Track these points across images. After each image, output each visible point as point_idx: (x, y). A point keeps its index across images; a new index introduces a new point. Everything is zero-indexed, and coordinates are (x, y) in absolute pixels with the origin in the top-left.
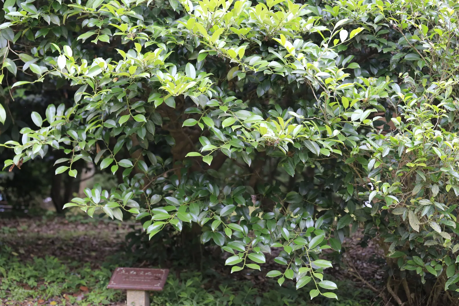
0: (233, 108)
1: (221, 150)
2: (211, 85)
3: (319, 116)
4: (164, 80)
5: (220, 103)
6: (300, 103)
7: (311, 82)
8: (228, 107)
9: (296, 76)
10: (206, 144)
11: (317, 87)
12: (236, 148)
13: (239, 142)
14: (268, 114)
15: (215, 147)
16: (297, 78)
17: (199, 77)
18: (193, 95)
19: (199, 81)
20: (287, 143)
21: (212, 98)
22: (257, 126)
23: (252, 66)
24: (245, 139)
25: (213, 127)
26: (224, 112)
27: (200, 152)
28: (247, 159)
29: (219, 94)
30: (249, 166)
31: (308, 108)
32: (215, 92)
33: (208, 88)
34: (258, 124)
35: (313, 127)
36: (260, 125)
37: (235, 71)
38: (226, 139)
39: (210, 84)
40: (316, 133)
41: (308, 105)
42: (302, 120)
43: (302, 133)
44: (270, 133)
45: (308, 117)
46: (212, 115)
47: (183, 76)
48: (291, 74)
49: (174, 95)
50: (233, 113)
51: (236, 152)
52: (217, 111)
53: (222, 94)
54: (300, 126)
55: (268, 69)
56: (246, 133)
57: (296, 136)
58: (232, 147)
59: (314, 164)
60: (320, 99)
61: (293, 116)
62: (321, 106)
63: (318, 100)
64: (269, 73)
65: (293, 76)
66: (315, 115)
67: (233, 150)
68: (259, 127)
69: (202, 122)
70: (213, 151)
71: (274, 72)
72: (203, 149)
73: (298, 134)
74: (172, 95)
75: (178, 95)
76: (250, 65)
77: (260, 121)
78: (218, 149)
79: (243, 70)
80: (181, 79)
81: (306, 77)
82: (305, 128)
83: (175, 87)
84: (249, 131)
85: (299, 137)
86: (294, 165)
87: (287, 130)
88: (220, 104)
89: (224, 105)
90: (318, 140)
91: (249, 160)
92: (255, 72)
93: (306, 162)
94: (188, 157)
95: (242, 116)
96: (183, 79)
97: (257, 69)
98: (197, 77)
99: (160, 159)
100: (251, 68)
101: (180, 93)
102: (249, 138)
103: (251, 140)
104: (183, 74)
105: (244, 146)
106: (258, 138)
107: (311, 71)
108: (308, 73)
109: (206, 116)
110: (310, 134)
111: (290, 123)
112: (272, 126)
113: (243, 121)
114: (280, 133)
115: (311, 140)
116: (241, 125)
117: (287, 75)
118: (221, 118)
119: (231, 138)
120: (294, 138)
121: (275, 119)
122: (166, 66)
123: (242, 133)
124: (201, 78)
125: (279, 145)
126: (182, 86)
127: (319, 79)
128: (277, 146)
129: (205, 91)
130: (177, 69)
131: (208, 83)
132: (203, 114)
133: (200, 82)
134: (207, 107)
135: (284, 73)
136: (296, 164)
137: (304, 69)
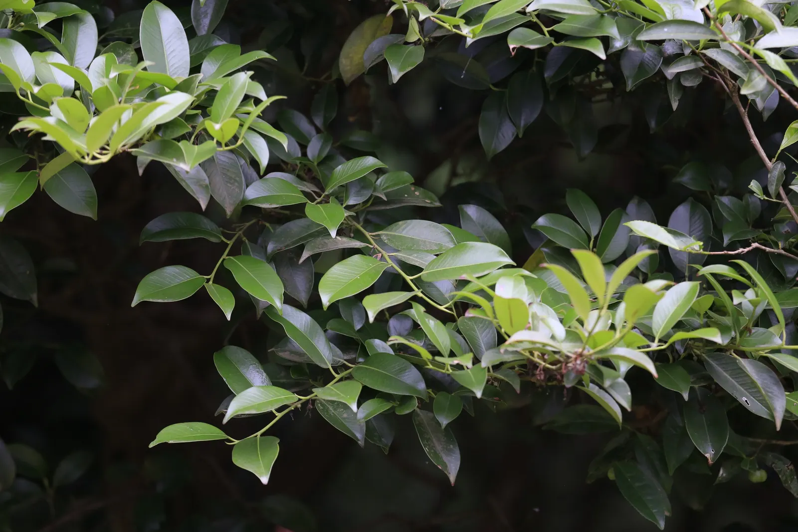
0: (368, 213)
1: (319, 407)
2: (262, 107)
3: (780, 236)
4: (36, 90)
5: (309, 188)
6: (687, 178)
7: (735, 77)
8: (348, 208)
9: (661, 53)
10: (248, 385)
11: (764, 99)
12: (387, 397)
13: (402, 370)
14: (536, 233)
15: (289, 398)
16: (670, 60)
17: (209, 67)
18: (180, 156)
19: (202, 89)
20: (624, 368)
21: (271, 168)
22: (481, 292)
23: (452, 12)
24: (425, 354)
25: (278, 304)
26: (325, 232)
27: (216, 421)
28: (439, 448)
29: (303, 147)
30: (452, 478)
31: (725, 200)
32: (284, 140)
33: (250, 121)
34: (483, 285)
35: (750, 294)
36: (493, 287)
37: (374, 37)
38: (342, 358)
39: (258, 101)
40: (766, 319)
41: (722, 184)
42: (694, 258)
43: (699, 321)
44: (541, 325)
45: (726, 241)
46: (271, 247)
47: (128, 70)
48: (639, 44)
49: (88, 161)
50: (368, 235)
51: (388, 417)
52: (295, 226)
53: (314, 149)
54: (685, 287)
55: (530, 25)
56: (431, 325)
57: (669, 336)
58: (366, 394)
59: (762, 466)
60: (783, 158)
61: (650, 243)
62: (789, 192)
63: (769, 164)
64: (533, 41)
65: (649, 53)
66: (761, 233)
67: (373, 408)
68: (490, 298)
69: (226, 279)
70: (279, 415)
71: (558, 36)
72: (234, 409)
73: (680, 326)
74: (77, 157)
75: (104, 159)
76: (443, 5)
77: (495, 272)
78: (305, 404)
79: (414, 34)
80: (121, 80)
81: (712, 53)
82: (708, 300)
83: (93, 120)
84: (445, 318)
85: (683, 341)
86: (666, 469)
87: (622, 307)
88: (306, 194)
89: (326, 201)
90: (777, 351)
91: (449, 452)
92: (469, 41)
93: (723, 459)
94: (164, 445)
95: (413, 245)
96: (129, 81)
97: (479, 27)
98: (195, 69)
99: (32, 457)
100: (448, 23)
101: (117, 147)
102: (446, 353)
103: (455, 361)
104: (131, 54)
105: (422, 386)
106: (490, 347)
107: (737, 24)
108: (719, 37)
109: (246, 253)
110: (737, 322)
111: (639, 276)
112: (552, 291)
113: (420, 270)
114: (589, 325)
115: (743, 355)
116: (410, 289)
117: (623, 51)
118: (314, 258)
119: (364, 353)
120: (655, 346)
121: (565, 258)
122: (43, 20)
123: (416, 326)
124: (214, 76)
125: (586, 378)
126: (126, 116)
127: (776, 62)
128: (580, 382)
129: (235, 138)
130: (100, 32)
131: (247, 98)
132: (230, 243)
133: (211, 94)
134: (248, 210)
135: (606, 41)
136: (673, 466)
137: (701, 19)
